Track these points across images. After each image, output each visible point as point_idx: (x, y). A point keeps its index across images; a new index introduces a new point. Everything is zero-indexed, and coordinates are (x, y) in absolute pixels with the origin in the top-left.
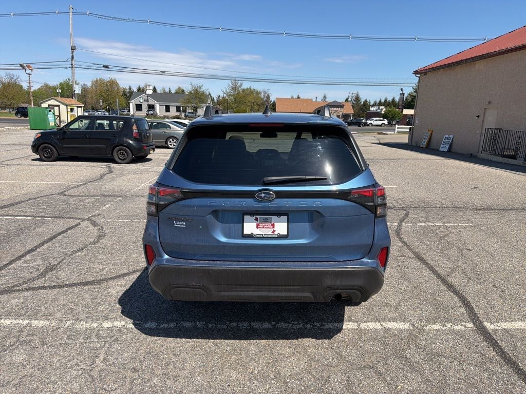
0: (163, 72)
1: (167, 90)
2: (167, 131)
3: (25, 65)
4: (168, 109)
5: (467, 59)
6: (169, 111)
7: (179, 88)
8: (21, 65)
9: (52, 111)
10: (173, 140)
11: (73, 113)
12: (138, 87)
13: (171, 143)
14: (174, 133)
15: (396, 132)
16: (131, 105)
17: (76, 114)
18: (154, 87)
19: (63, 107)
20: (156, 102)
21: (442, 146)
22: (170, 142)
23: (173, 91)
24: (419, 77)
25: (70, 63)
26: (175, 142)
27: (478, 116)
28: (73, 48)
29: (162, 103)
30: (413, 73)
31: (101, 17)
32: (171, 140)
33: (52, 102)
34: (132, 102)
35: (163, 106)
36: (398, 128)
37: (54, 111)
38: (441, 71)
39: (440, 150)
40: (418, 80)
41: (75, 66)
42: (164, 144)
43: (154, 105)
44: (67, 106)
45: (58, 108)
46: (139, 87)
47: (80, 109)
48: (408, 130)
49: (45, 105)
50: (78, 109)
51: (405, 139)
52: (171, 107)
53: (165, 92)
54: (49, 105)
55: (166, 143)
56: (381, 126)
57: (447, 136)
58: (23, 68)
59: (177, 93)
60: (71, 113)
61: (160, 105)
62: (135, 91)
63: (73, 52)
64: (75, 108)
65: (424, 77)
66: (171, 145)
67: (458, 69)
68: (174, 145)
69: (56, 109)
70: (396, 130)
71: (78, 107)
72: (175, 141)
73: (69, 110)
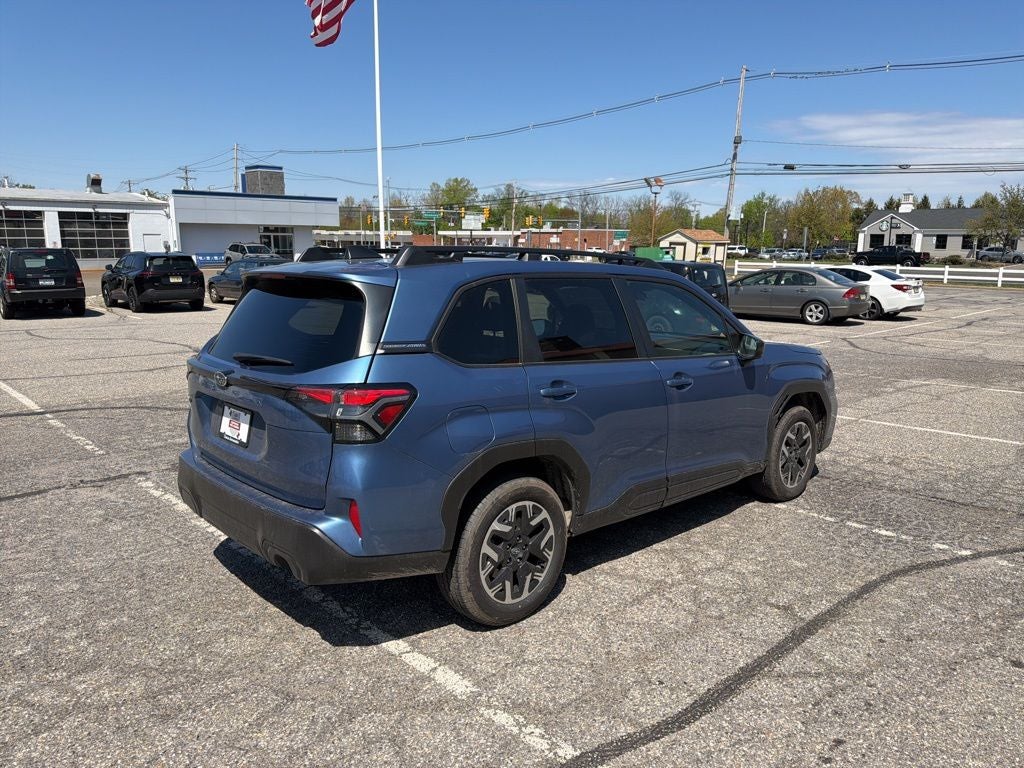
0: (904, 168)
1: (954, 202)
2: (807, 289)
3: (652, 180)
4: (942, 242)
6: (944, 247)
7: (986, 195)
8: (646, 180)
9: (671, 253)
10: (817, 308)
11: (707, 256)
12: (887, 199)
13: (811, 313)
14: (821, 293)
16: (861, 236)
17: (712, 257)
18: (925, 197)
19: (691, 246)
20: (916, 229)
22: (811, 310)
23: (968, 204)
25: (730, 167)
26: (821, 312)
28: (737, 141)
29: (929, 231)
31: (794, 76)
32: (813, 307)
33: (677, 238)
34: (864, 232)
35: (934, 236)
37: (674, 254)
41: (737, 172)
42: (798, 315)
43: (910, 236)
44: (697, 244)
45: (682, 247)
46: (891, 199)
47: (720, 249)
49: (664, 244)
50: (718, 248)
52: (949, 238)
53: (948, 206)
54: (671, 243)
55: (802, 311)
58: (650, 185)
59: (977, 206)
60: (703, 256)
61: (924, 236)
62: (879, 208)
63: (736, 147)
64: (713, 247)
66: (811, 316)
68: (817, 318)
69: (679, 249)
71: (717, 245)
72: (821, 308)
73: (700, 250)
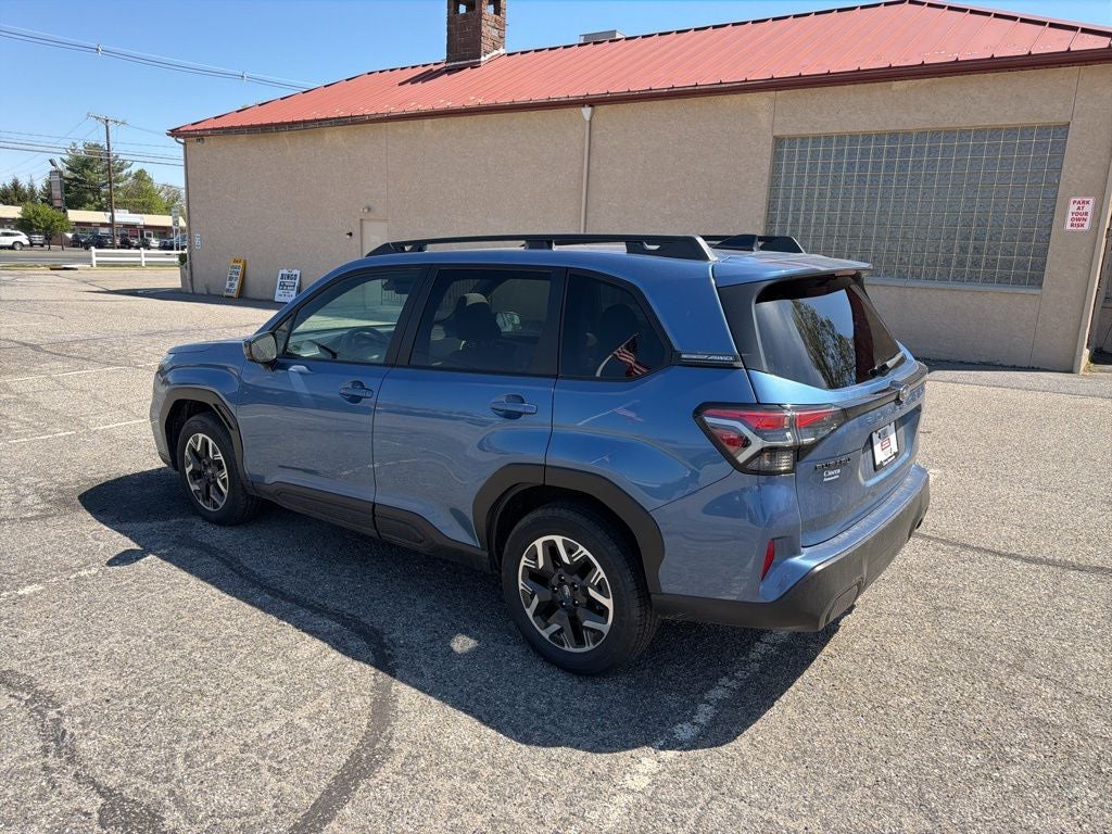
5: (304, 122)
15: (94, 264)
21: (278, 291)
24: (184, 144)
27: (350, 234)
30: (168, 134)
36: (97, 254)
38: (243, 138)
39: (276, 300)
40: (182, 151)
48: (176, 259)
51: (173, 279)
56: (11, 248)
57: (285, 272)
65: (195, 146)
67: (284, 137)
70: (95, 259)
